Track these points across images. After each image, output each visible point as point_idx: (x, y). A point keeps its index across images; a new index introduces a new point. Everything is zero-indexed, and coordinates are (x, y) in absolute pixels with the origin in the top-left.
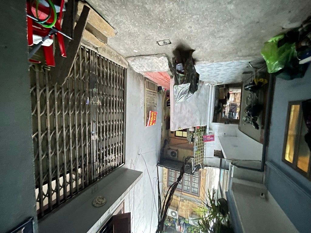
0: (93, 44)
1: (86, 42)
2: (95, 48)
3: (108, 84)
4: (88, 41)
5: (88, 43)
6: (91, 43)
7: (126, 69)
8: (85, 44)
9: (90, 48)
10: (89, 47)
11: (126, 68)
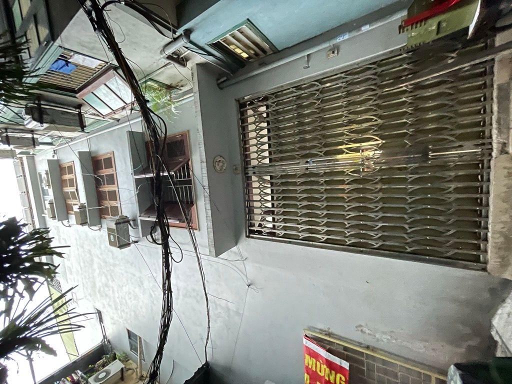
5: (508, 127)
8: (499, 122)
9: (495, 137)
10: (495, 132)
11: (489, 267)
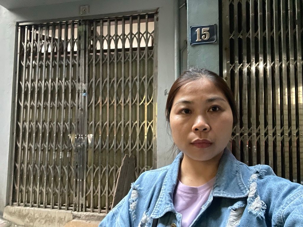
0: (80, 221)
1: (93, 220)
2: (77, 217)
3: (54, 168)
4: (88, 221)
5: (88, 220)
6: (84, 221)
7: (8, 204)
8: (93, 216)
9: (85, 213)
10: (88, 213)
